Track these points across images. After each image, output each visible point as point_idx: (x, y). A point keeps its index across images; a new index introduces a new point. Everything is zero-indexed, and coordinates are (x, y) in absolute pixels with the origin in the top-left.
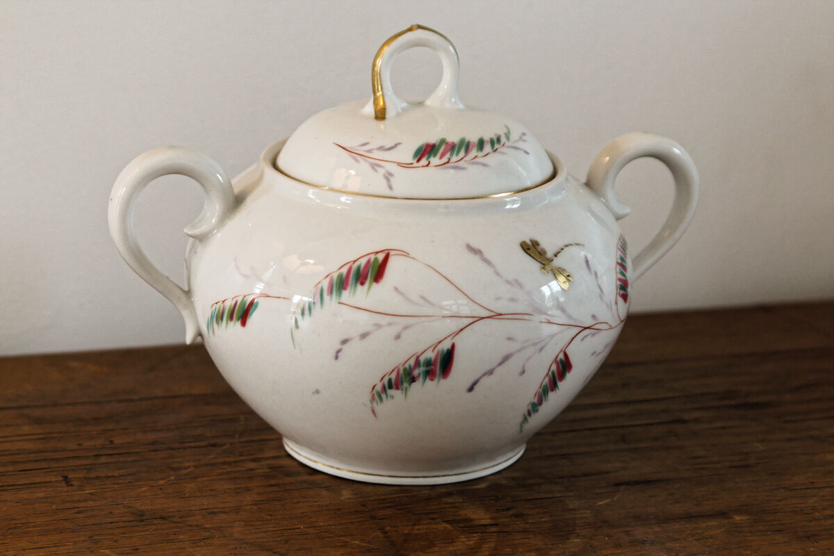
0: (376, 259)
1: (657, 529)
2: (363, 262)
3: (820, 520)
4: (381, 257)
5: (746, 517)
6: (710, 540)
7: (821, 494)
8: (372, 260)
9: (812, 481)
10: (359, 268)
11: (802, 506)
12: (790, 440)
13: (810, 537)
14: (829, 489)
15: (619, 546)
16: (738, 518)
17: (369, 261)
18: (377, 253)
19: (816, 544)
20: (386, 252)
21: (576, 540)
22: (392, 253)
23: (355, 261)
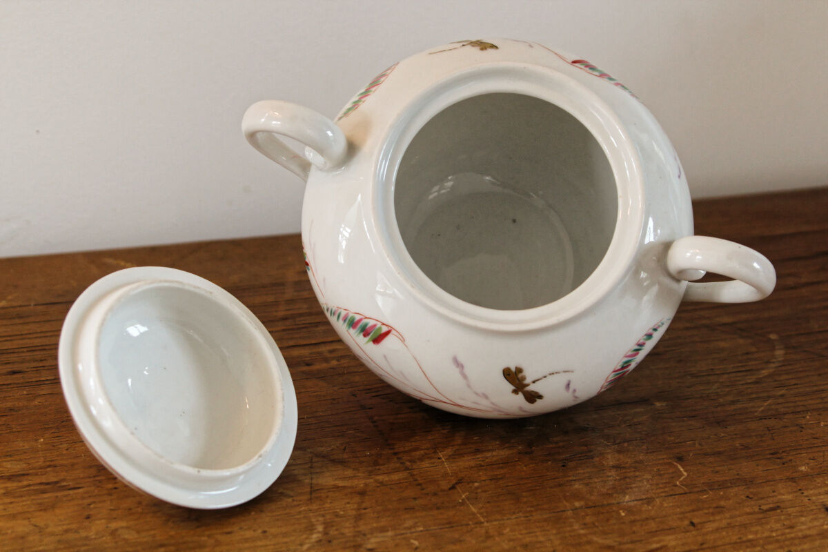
0: (380, 328)
1: (595, 416)
2: (371, 323)
3: (724, 405)
4: (385, 329)
5: (664, 404)
6: (640, 426)
7: (721, 380)
8: (378, 327)
9: (713, 367)
10: (366, 325)
11: (707, 392)
12: (687, 329)
13: (720, 423)
14: (726, 376)
15: (566, 433)
16: (658, 404)
17: (375, 326)
18: (383, 324)
19: (725, 429)
20: (390, 328)
21: (531, 428)
22: (393, 332)
23: (366, 318)
